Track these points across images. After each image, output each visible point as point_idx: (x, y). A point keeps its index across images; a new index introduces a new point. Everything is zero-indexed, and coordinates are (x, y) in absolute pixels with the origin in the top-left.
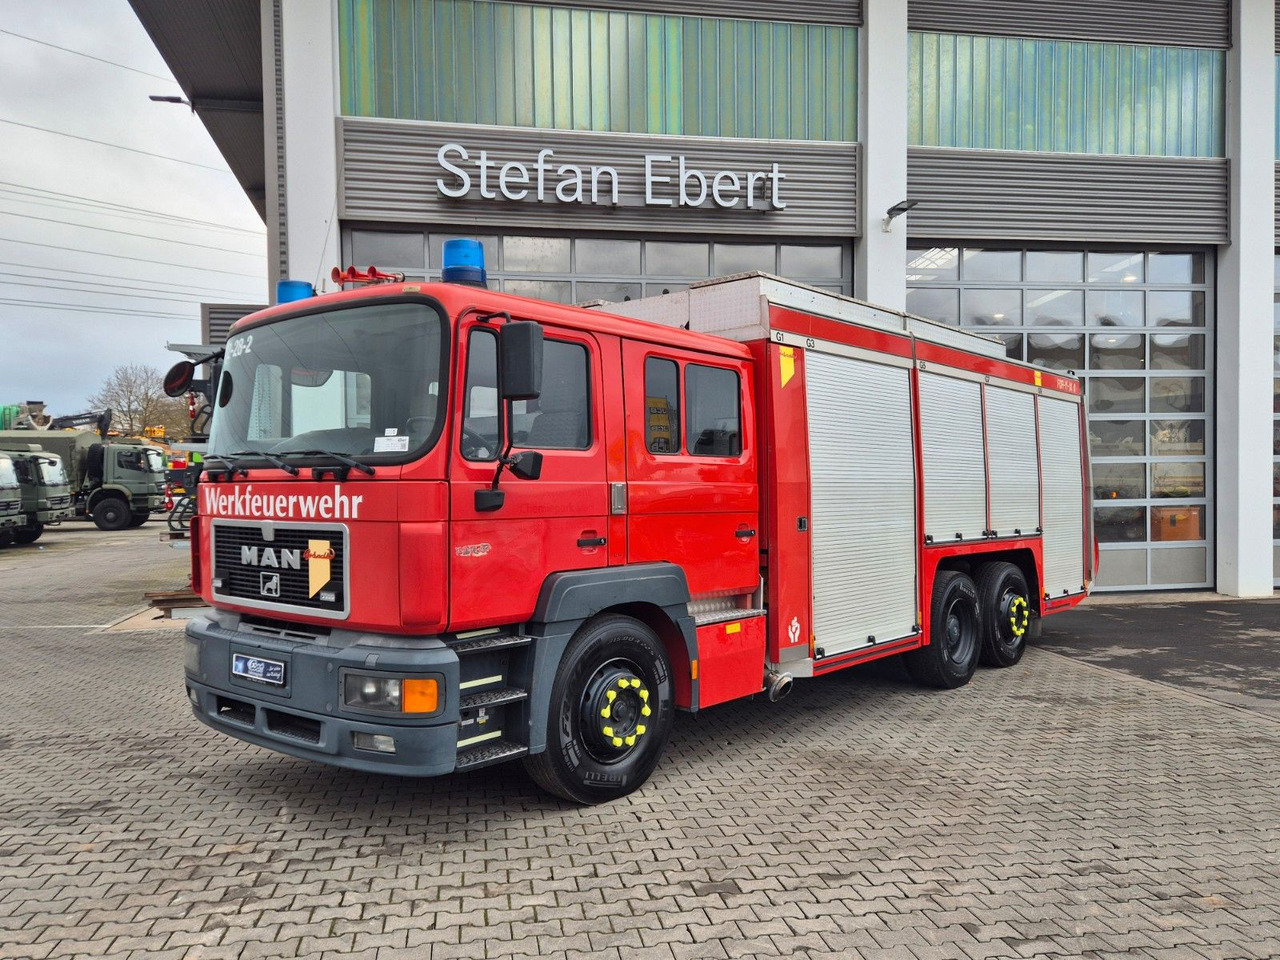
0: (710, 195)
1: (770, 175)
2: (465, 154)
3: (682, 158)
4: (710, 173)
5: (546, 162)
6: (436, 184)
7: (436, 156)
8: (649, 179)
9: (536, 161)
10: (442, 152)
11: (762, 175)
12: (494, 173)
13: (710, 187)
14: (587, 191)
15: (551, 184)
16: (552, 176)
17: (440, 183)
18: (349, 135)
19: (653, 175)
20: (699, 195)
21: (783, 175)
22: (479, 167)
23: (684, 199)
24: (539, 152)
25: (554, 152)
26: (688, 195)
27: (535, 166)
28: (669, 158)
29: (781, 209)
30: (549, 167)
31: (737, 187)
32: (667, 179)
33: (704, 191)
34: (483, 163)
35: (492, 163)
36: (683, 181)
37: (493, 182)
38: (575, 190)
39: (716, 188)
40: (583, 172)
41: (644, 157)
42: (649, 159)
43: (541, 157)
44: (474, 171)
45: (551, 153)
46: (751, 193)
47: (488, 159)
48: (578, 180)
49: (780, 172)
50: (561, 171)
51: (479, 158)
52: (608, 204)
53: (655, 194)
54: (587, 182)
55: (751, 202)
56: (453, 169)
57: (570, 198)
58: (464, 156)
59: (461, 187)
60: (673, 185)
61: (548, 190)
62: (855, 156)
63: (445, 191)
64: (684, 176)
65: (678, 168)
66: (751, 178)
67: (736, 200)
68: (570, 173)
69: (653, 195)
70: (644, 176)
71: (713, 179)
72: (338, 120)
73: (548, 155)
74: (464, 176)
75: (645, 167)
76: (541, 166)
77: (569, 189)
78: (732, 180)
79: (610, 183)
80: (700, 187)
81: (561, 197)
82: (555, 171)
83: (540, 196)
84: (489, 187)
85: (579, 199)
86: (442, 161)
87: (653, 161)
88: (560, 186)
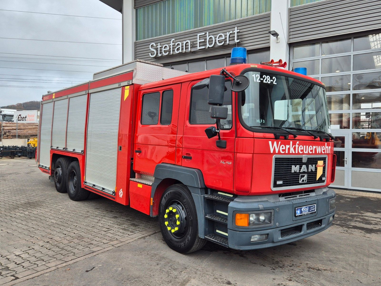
0: (215, 43)
1: (234, 32)
3: (208, 33)
4: (215, 36)
5: (173, 43)
6: (149, 55)
8: (199, 41)
10: (150, 46)
11: (232, 32)
12: (161, 49)
13: (215, 40)
14: (182, 49)
15: (174, 49)
17: (150, 54)
20: (212, 44)
23: (208, 45)
24: (171, 40)
25: (175, 39)
27: (170, 44)
28: (204, 34)
29: (239, 42)
30: (174, 44)
32: (203, 40)
34: (159, 47)
35: (161, 46)
37: (161, 51)
38: (179, 50)
39: (217, 39)
41: (197, 35)
42: (199, 35)
43: (172, 41)
46: (228, 39)
47: (160, 45)
48: (180, 46)
49: (237, 30)
50: (176, 45)
51: (158, 45)
54: (182, 46)
55: (228, 42)
56: (152, 50)
57: (178, 52)
58: (155, 45)
59: (154, 54)
60: (205, 42)
61: (173, 51)
62: (270, 17)
63: (151, 56)
64: (208, 38)
65: (206, 36)
66: (228, 34)
67: (223, 42)
68: (178, 44)
69: (200, 46)
70: (197, 41)
71: (216, 37)
72: (134, 43)
73: (173, 41)
74: (155, 51)
75: (197, 38)
76: (172, 44)
77: (178, 49)
78: (222, 36)
79: (188, 45)
80: (213, 41)
81: (177, 52)
82: (175, 45)
83: (171, 53)
84: (160, 53)
85: (181, 52)
86: (150, 48)
87: (200, 36)
88: (176, 49)
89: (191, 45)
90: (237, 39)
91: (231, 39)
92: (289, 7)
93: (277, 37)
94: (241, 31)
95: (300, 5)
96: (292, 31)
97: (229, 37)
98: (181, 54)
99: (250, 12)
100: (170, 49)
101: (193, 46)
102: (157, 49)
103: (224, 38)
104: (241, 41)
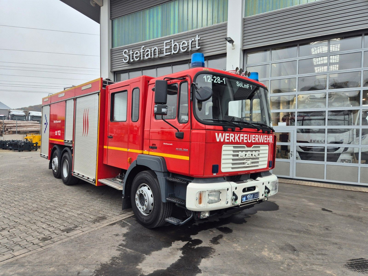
0: (179, 49)
3: (173, 40)
4: (179, 43)
10: (124, 52)
11: (193, 40)
13: (179, 47)
14: (151, 55)
17: (123, 59)
18: (112, 52)
19: (166, 47)
20: (176, 51)
23: (173, 52)
24: (141, 48)
25: (145, 46)
28: (169, 41)
29: (200, 49)
34: (131, 53)
35: (133, 53)
36: (173, 47)
38: (149, 55)
39: (181, 46)
41: (164, 43)
46: (190, 47)
48: (149, 52)
49: (198, 38)
50: (146, 51)
54: (151, 53)
55: (190, 49)
56: (126, 56)
57: (148, 58)
58: (128, 52)
59: (127, 60)
60: (170, 48)
61: (143, 57)
62: (226, 26)
63: (124, 61)
64: (173, 45)
65: (172, 44)
66: (190, 42)
67: (186, 49)
68: (148, 51)
69: (166, 53)
70: (164, 48)
71: (180, 45)
72: (111, 50)
73: (143, 48)
74: (128, 57)
75: (164, 45)
76: (142, 51)
77: (147, 56)
78: (185, 44)
79: (156, 52)
80: (177, 48)
81: (146, 58)
82: (144, 51)
83: (142, 58)
84: (132, 59)
85: (150, 57)
86: (124, 54)
87: (166, 43)
88: (146, 55)
89: (158, 52)
90: (198, 46)
91: (193, 46)
92: (244, 17)
93: (232, 44)
94: (202, 39)
95: (253, 15)
96: (245, 38)
97: (191, 45)
98: (150, 60)
99: (210, 22)
100: (140, 55)
101: (160, 53)
102: (129, 56)
103: (186, 45)
104: (202, 48)
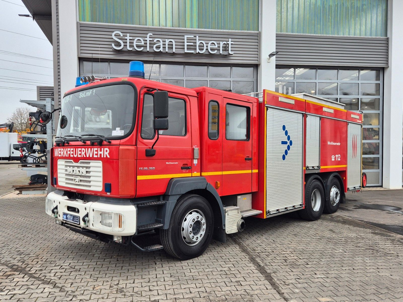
0: (207, 49)
1: (228, 43)
2: (122, 35)
3: (197, 37)
4: (207, 42)
5: (150, 37)
6: (112, 45)
7: (112, 35)
8: (186, 44)
9: (147, 37)
10: (113, 34)
11: (225, 42)
12: (132, 41)
13: (207, 46)
14: (164, 48)
15: (152, 45)
16: (152, 42)
18: (81, 28)
19: (187, 42)
20: (203, 49)
21: (232, 43)
22: (127, 39)
23: (198, 51)
24: (147, 34)
25: (153, 34)
26: (199, 49)
27: (146, 39)
28: (193, 36)
29: (232, 54)
30: (151, 39)
31: (216, 47)
32: (192, 44)
33: (205, 48)
34: (128, 38)
35: (131, 38)
36: (198, 44)
37: (132, 44)
38: (160, 47)
39: (209, 46)
40: (163, 41)
41: (184, 36)
42: (186, 37)
43: (148, 36)
44: (125, 41)
45: (152, 34)
46: (221, 49)
47: (130, 36)
48: (161, 44)
49: (231, 41)
50: (155, 41)
51: (127, 36)
52: (172, 52)
53: (188, 49)
54: (164, 45)
55: (221, 52)
56: (117, 39)
57: (158, 50)
60: (194, 46)
61: (150, 47)
62: (260, 36)
63: (114, 47)
65: (196, 40)
66: (222, 44)
67: (216, 51)
68: (158, 41)
71: (208, 44)
72: (77, 23)
74: (121, 42)
75: (184, 39)
76: (148, 39)
77: (158, 47)
78: (215, 44)
79: (172, 45)
80: (203, 47)
81: (155, 50)
83: (148, 49)
84: (130, 46)
85: (161, 51)
86: (114, 37)
88: (155, 46)
89: (176, 45)
90: (231, 51)
93: (270, 57)
98: (161, 54)
100: (146, 44)
